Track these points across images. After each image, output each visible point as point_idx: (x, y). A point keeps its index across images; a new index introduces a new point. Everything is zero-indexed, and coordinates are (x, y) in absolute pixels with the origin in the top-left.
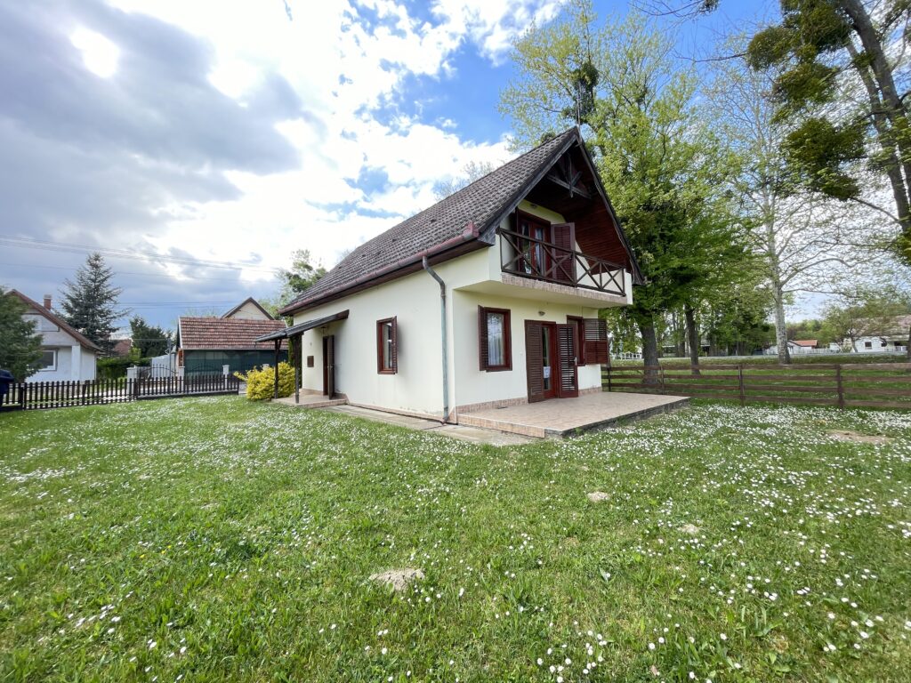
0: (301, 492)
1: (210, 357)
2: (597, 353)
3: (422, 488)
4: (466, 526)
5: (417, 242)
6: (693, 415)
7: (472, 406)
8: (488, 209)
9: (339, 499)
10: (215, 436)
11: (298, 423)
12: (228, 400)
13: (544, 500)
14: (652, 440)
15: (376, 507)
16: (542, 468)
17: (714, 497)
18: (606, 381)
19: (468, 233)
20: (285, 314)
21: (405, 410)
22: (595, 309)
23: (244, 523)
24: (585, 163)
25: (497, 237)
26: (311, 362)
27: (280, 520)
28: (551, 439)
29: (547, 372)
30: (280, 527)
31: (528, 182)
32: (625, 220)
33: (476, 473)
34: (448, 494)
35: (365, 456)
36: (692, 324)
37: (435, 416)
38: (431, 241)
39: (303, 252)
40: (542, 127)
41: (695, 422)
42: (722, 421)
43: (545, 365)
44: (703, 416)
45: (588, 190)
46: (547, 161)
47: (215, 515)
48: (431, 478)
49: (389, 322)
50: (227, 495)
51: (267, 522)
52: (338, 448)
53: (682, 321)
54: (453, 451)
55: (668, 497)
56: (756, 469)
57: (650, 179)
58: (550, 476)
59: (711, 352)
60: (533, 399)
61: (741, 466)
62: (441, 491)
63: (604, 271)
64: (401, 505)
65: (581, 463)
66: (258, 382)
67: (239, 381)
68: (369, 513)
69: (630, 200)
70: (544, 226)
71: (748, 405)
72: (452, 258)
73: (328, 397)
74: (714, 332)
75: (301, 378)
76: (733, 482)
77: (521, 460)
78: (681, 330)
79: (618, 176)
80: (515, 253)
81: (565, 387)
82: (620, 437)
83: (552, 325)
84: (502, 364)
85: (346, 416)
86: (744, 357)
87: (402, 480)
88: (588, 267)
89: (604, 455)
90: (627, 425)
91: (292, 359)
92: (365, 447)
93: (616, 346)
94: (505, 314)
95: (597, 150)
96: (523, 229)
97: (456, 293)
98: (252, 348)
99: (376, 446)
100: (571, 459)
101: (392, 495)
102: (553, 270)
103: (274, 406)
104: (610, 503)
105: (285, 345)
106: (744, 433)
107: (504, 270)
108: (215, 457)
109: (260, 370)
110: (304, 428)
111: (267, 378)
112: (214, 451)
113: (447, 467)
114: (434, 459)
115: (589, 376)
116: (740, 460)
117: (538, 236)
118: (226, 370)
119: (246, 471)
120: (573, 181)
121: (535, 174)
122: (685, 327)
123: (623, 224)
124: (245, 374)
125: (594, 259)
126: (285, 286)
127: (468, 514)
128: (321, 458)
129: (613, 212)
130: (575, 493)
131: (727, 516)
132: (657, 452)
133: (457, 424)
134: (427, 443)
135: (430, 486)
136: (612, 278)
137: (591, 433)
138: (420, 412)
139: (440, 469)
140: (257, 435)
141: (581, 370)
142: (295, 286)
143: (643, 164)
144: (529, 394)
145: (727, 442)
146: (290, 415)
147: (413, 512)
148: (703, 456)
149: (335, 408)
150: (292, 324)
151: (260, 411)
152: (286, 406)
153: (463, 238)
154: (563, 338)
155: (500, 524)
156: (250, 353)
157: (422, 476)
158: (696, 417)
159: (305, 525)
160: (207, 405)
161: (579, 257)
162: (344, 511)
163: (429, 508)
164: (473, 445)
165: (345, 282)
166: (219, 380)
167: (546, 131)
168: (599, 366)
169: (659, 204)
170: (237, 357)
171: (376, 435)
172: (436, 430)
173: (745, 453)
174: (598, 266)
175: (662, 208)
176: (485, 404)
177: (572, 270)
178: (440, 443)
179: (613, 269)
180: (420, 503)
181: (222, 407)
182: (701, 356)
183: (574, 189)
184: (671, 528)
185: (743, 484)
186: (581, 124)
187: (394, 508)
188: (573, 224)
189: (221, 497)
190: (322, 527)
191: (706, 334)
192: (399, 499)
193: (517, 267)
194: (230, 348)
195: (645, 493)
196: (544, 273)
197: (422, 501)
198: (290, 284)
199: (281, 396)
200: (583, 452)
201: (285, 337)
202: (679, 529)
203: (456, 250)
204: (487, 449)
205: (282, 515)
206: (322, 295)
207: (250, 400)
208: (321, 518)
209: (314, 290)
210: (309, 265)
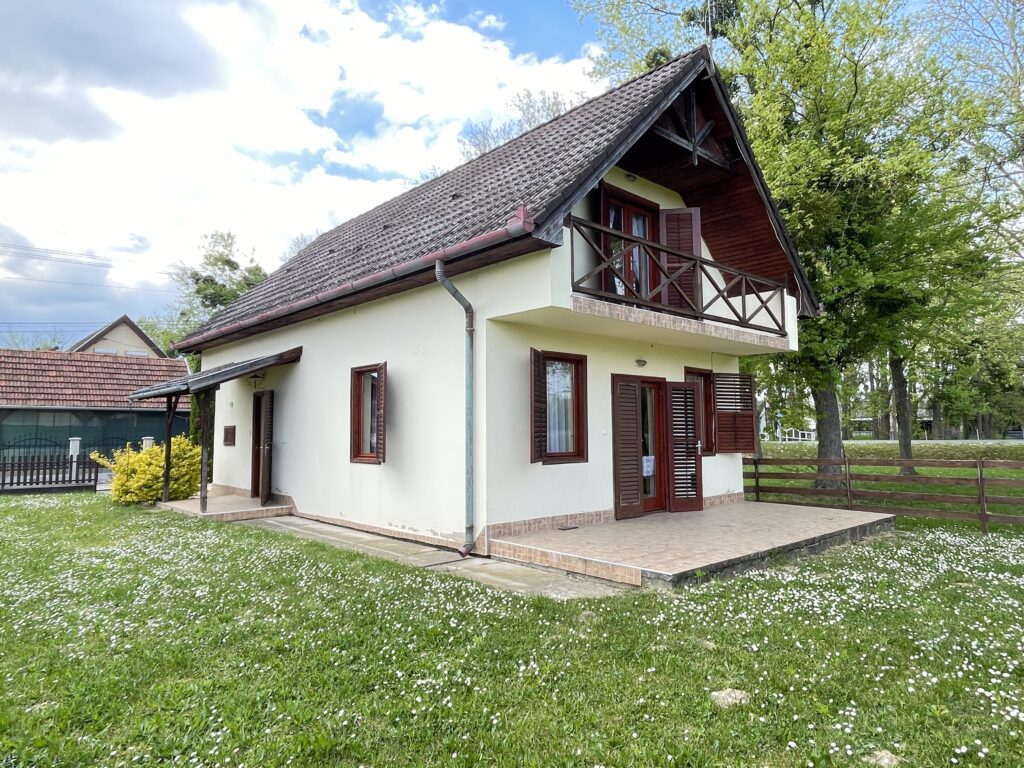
0: (208, 682)
1: (46, 422)
2: (737, 434)
3: (424, 677)
4: (498, 749)
5: (426, 234)
6: (899, 548)
7: (516, 524)
8: (552, 183)
9: (276, 698)
10: (53, 573)
11: (204, 551)
12: (79, 502)
13: (636, 703)
14: (827, 594)
15: (341, 713)
16: (635, 642)
17: (928, 701)
18: (752, 482)
19: (515, 225)
20: (186, 350)
21: (397, 529)
22: (733, 356)
23: (103, 740)
24: (719, 106)
25: (567, 231)
26: (230, 436)
27: (168, 735)
28: (652, 588)
29: (648, 465)
30: (170, 748)
31: (621, 139)
32: (787, 204)
33: (520, 652)
34: (469, 690)
35: (324, 615)
36: (900, 382)
37: (450, 542)
38: (451, 233)
39: (222, 236)
40: (648, 38)
41: (901, 560)
42: (947, 560)
43: (646, 453)
44: (915, 550)
45: (724, 153)
46: (655, 103)
47: (51, 723)
48: (439, 659)
49: (374, 371)
50: (72, 686)
51: (144, 738)
52: (274, 600)
53: (884, 376)
54: (480, 609)
55: (849, 699)
56: (999, 650)
57: (831, 137)
58: (647, 656)
59: (935, 431)
60: (623, 513)
61: (974, 644)
62: (457, 683)
63: (750, 291)
64: (387, 708)
65: (702, 633)
66: (134, 471)
67: (97, 467)
68: (329, 724)
69: (797, 169)
70: (650, 211)
71: (993, 530)
72: (488, 264)
73: (259, 500)
74: (940, 397)
75: (210, 466)
76: (960, 674)
77: (599, 628)
78: (883, 391)
79: (777, 128)
80: (597, 259)
81: (681, 493)
82: (772, 586)
83: (659, 384)
84: (571, 450)
85: (291, 538)
86: (990, 443)
87: (389, 662)
88: (722, 285)
89: (742, 620)
90: (786, 563)
91: (197, 429)
92: (323, 599)
93: (771, 418)
94: (578, 364)
95: (741, 81)
96: (612, 215)
97: (493, 326)
98: (124, 407)
99: (343, 597)
100: (686, 627)
101: (370, 689)
102: (663, 288)
103: (162, 515)
104: (749, 709)
105: (185, 405)
106: (983, 583)
107: (576, 288)
108: (52, 612)
109: (137, 448)
110: (214, 560)
111: (150, 464)
112: (51, 600)
113: (468, 639)
114: (445, 623)
115: (722, 474)
116: (974, 634)
117: (637, 229)
118: (74, 447)
119: (110, 642)
120: (698, 138)
121: (633, 126)
122: (890, 387)
123: (783, 211)
124: (110, 457)
125: (732, 271)
126: (189, 295)
127: (503, 727)
128: (244, 619)
129: (767, 192)
130: (691, 690)
131: (947, 735)
132: (834, 617)
133: (489, 557)
134: (435, 593)
135: (438, 674)
136: (764, 304)
137: (722, 579)
138: (423, 533)
139: (457, 642)
140: (129, 571)
141: (706, 461)
142: (205, 297)
143: (820, 111)
144: (617, 504)
145: (955, 598)
146: (189, 534)
147: (406, 723)
148: (913, 624)
149: (269, 521)
150: (198, 369)
151: (136, 526)
152: (183, 517)
153: (507, 233)
154: (677, 404)
155: (558, 746)
156: (119, 416)
157: (423, 654)
158: (903, 551)
159: (213, 745)
160: (37, 512)
161: (708, 268)
162: (283, 720)
163: (435, 716)
164: (516, 598)
165: (298, 298)
166: (63, 463)
167: (656, 46)
168: (739, 456)
169: (845, 178)
170: (96, 422)
171: (343, 576)
172: (452, 567)
173: (982, 621)
174: (740, 282)
175: (851, 185)
176: (539, 521)
177: (693, 289)
178: (458, 593)
179: (765, 288)
180: (419, 705)
181: (65, 517)
182: (917, 438)
183: (700, 151)
184: (851, 758)
185: (977, 679)
186: (715, 37)
187: (373, 714)
188: (698, 209)
189: (62, 690)
190: (244, 748)
191: (926, 400)
192: (381, 697)
193: (600, 285)
194: (83, 406)
195: (810, 691)
196: (646, 294)
197: (424, 702)
198: (198, 292)
199: (174, 497)
200: (706, 614)
201: (186, 392)
202: (864, 759)
203: (494, 252)
204: (541, 605)
205: (172, 724)
206: (255, 319)
207: (116, 503)
208: (242, 731)
209: (240, 308)
210: (233, 259)
